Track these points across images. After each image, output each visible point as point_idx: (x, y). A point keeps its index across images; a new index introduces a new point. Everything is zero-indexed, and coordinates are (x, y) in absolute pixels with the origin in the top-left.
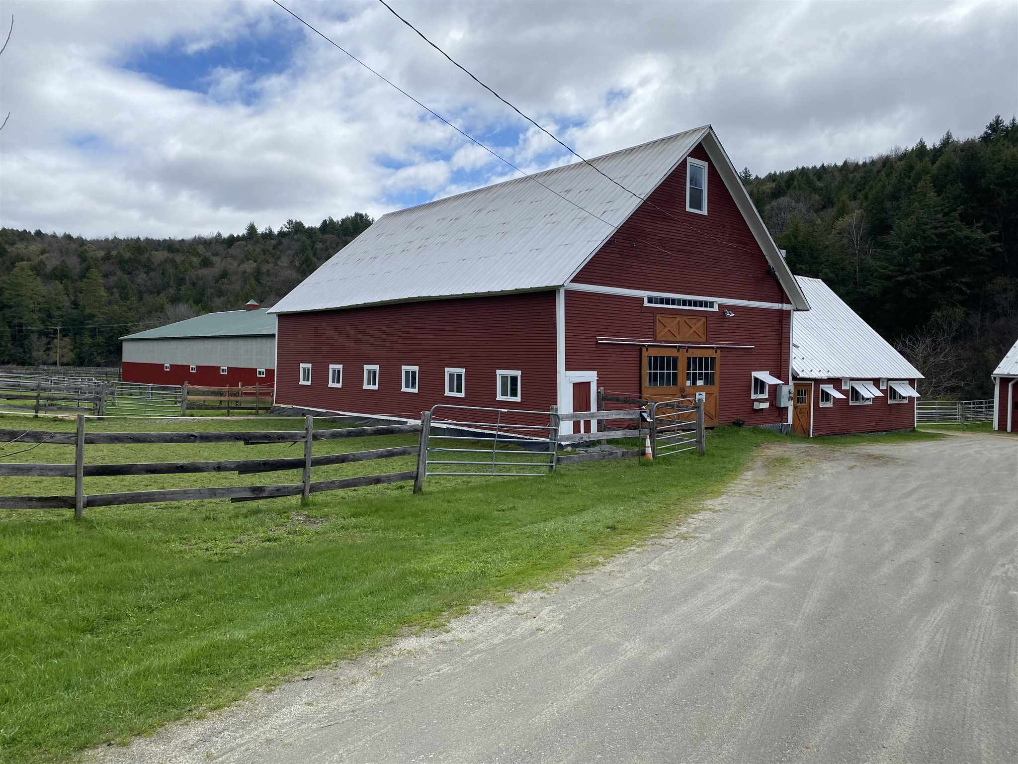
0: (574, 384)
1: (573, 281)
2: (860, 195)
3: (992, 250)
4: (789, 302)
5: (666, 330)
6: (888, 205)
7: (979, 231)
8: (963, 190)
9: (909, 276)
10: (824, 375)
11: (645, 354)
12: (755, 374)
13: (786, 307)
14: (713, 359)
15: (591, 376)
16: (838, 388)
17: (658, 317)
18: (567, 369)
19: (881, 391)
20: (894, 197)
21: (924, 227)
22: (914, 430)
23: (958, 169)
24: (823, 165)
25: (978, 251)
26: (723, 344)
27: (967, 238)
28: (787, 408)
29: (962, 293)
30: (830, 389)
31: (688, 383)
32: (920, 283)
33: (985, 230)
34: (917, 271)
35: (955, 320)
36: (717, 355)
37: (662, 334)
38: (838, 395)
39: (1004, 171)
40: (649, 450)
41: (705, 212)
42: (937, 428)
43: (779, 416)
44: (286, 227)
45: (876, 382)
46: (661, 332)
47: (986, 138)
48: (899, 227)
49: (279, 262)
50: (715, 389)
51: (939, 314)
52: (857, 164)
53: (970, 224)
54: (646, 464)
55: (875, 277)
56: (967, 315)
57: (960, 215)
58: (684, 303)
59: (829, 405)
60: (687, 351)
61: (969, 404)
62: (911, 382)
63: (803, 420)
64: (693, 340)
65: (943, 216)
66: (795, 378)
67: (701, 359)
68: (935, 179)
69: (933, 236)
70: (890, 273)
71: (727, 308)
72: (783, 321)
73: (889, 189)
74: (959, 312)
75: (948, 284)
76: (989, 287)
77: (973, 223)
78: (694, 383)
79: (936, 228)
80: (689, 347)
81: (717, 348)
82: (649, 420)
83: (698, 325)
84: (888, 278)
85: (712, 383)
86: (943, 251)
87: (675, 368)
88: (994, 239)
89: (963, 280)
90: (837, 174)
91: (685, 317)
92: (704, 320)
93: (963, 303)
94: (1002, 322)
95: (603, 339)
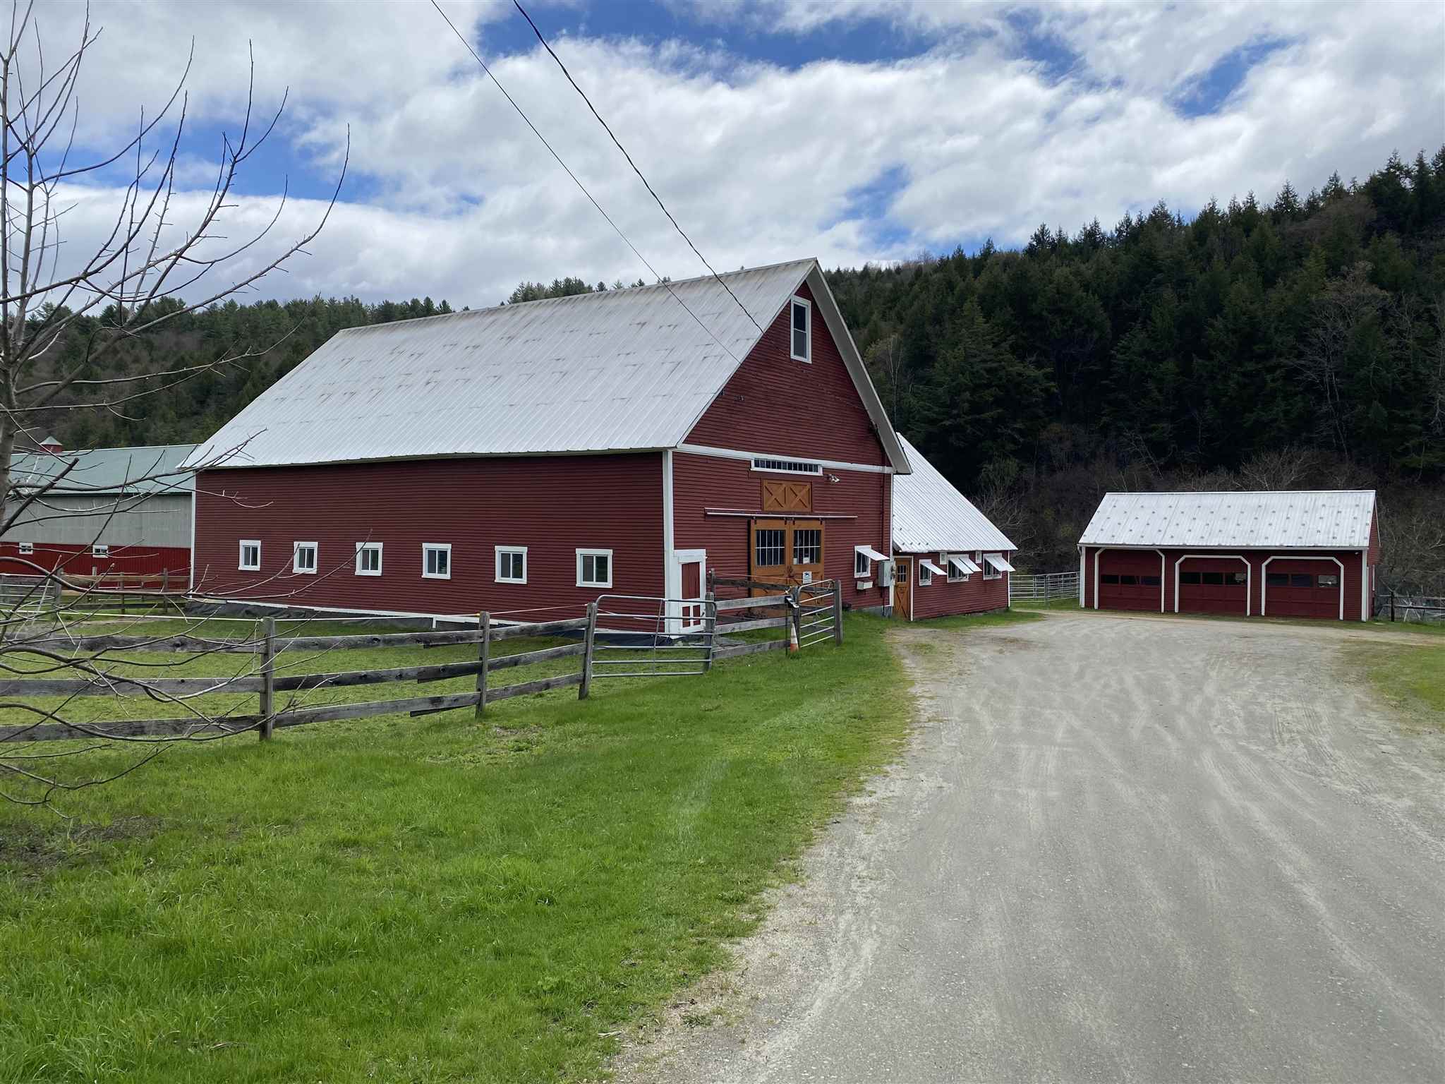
0: (684, 566)
1: (686, 442)
2: (893, 314)
3: (1046, 390)
4: (890, 465)
5: (773, 498)
6: (929, 329)
7: (1032, 367)
8: (1012, 315)
9: (955, 419)
10: (923, 549)
11: (754, 527)
12: (859, 549)
13: (887, 470)
14: (819, 532)
15: (699, 555)
16: (936, 563)
17: (765, 483)
18: (676, 547)
19: (977, 565)
20: (937, 320)
21: (972, 360)
22: (1007, 609)
23: (1006, 290)
24: (839, 269)
25: (1031, 391)
26: (827, 514)
27: (1020, 375)
28: (888, 588)
29: (1015, 441)
30: (927, 564)
31: (795, 561)
32: (969, 429)
33: (1039, 365)
34: (965, 414)
35: (1008, 475)
36: (822, 528)
37: (770, 502)
38: (939, 572)
39: (1057, 296)
40: (795, 641)
41: (809, 360)
42: (1031, 607)
43: (881, 596)
44: (40, 314)
45: (972, 555)
46: (769, 502)
47: (1031, 251)
48: (945, 359)
49: (34, 373)
50: (820, 567)
51: (991, 467)
52: (880, 271)
53: (1022, 358)
54: (795, 657)
55: (918, 421)
56: (1021, 469)
57: (1011, 346)
58: (791, 466)
59: (929, 583)
60: (794, 524)
61: (1060, 576)
62: (1004, 553)
63: (904, 601)
64: (797, 510)
65: (993, 347)
66: (896, 552)
67: (807, 532)
68: (982, 300)
69: (982, 371)
70: (935, 415)
71: (831, 472)
72: (883, 484)
73: (930, 309)
74: (1012, 464)
75: (999, 430)
76: (1044, 435)
77: (1025, 357)
78: (801, 561)
79: (984, 361)
80: (795, 518)
81: (822, 519)
82: (795, 606)
83: (803, 493)
84: (932, 422)
85: (818, 561)
86: (994, 390)
87: (782, 544)
88: (1048, 377)
89: (1015, 426)
90: (856, 282)
91: (790, 483)
92: (809, 486)
93: (1015, 453)
94: (1059, 476)
95: (713, 511)
